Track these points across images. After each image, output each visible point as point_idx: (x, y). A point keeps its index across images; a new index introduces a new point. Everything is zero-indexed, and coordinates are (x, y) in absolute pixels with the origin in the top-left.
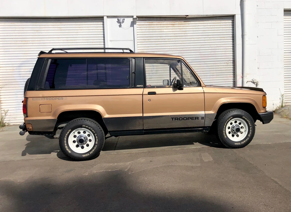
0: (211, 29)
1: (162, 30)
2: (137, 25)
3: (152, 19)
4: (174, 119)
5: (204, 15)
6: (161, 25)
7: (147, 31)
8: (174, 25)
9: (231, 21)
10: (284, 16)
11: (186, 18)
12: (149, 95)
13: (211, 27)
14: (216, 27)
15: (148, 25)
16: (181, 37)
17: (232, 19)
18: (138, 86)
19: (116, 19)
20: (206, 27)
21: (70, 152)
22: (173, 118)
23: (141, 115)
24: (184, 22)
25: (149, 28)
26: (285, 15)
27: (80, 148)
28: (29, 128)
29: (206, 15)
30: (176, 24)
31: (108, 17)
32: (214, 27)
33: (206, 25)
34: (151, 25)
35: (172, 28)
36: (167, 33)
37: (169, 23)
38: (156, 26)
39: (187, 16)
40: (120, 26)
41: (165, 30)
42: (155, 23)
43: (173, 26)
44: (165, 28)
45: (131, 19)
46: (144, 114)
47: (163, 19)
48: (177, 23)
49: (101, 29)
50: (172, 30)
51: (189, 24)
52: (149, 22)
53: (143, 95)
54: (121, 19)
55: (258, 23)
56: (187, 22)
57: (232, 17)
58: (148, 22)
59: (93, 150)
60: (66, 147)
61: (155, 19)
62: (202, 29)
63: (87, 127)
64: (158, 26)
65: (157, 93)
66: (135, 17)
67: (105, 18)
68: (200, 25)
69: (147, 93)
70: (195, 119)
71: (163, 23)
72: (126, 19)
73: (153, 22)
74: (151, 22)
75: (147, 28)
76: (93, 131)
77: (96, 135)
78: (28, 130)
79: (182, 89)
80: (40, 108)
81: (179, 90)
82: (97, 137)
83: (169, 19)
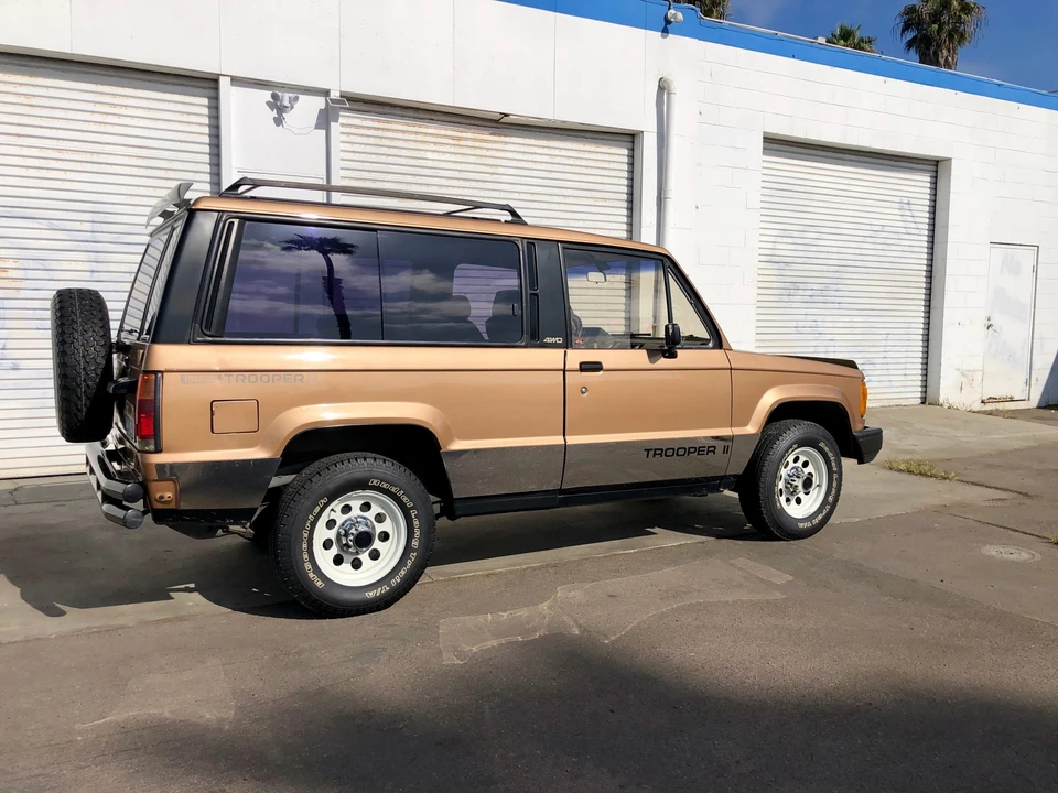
0: (568, 169)
1: (422, 154)
2: (342, 125)
3: (387, 110)
4: (651, 453)
5: (555, 121)
6: (417, 133)
7: (368, 149)
8: (459, 139)
9: (626, 152)
10: (764, 154)
11: (497, 121)
12: (583, 374)
13: (571, 162)
14: (584, 163)
15: (375, 128)
16: (480, 185)
17: (630, 145)
18: (548, 340)
19: (266, 95)
20: (557, 160)
21: (319, 583)
22: (648, 451)
23: (559, 440)
24: (490, 134)
25: (378, 141)
26: (766, 151)
27: (346, 566)
28: (162, 497)
29: (563, 122)
30: (466, 139)
31: (236, 81)
32: (578, 162)
33: (557, 152)
34: (383, 129)
35: (452, 149)
36: (436, 164)
37: (443, 132)
38: (400, 136)
39: (506, 115)
40: (279, 121)
41: (430, 155)
42: (399, 125)
43: (456, 142)
44: (432, 147)
45: (320, 102)
46: (567, 437)
47: (423, 116)
48: (469, 135)
49: (201, 124)
50: (453, 158)
51: (506, 143)
52: (379, 121)
53: (564, 371)
54: (286, 97)
55: (699, 165)
56: (500, 135)
57: (630, 139)
58: (373, 120)
59: (403, 572)
60: (308, 566)
61: (398, 112)
62: (544, 166)
63: (385, 485)
64: (406, 136)
65: (605, 367)
66: (335, 95)
67: (224, 83)
69: (578, 367)
70: (708, 451)
71: (422, 130)
72: (302, 97)
74: (384, 122)
75: (372, 141)
76: (405, 499)
77: (413, 513)
78: (159, 506)
79: (673, 355)
80: (212, 415)
81: (665, 357)
82: (416, 523)
83: (443, 118)
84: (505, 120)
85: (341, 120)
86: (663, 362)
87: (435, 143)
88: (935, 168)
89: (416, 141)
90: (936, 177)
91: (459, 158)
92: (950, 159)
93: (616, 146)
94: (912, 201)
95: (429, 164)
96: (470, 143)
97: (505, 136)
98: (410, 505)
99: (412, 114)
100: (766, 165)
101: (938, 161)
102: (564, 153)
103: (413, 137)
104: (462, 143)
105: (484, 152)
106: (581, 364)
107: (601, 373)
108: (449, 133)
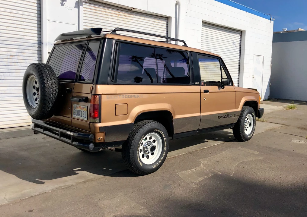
0: (150, 27)
1: (107, 19)
2: (84, 7)
4: (219, 117)
5: (148, 12)
6: (106, 12)
7: (91, 16)
8: (118, 15)
9: (166, 23)
11: (130, 10)
12: (205, 93)
13: (151, 25)
15: (94, 9)
17: (167, 21)
20: (147, 24)
23: (199, 114)
24: (128, 14)
25: (94, 14)
26: (203, 26)
27: (145, 158)
28: (100, 138)
29: (150, 12)
30: (121, 15)
32: (153, 25)
33: (147, 21)
34: (96, 10)
35: (117, 18)
36: (112, 23)
37: (114, 12)
38: (101, 12)
39: (134, 8)
41: (110, 20)
44: (110, 17)
46: (201, 113)
47: (108, 6)
48: (122, 14)
51: (132, 17)
52: (94, 7)
53: (200, 93)
55: (186, 28)
56: (131, 15)
57: (167, 19)
58: (92, 6)
59: (162, 158)
60: (138, 159)
62: (143, 26)
65: (209, 91)
68: (141, 20)
71: (108, 11)
73: (97, 8)
74: (96, 7)
75: (92, 13)
76: (163, 135)
77: (165, 139)
78: (97, 142)
79: (224, 88)
80: (115, 109)
81: (222, 88)
82: (165, 142)
83: (113, 7)
84: (133, 10)
85: (84, 6)
86: (222, 90)
87: (112, 16)
88: (241, 33)
89: (105, 14)
90: (241, 36)
91: (118, 21)
92: (245, 31)
93: (163, 21)
94: (236, 42)
95: (110, 22)
96: (122, 17)
97: (132, 15)
98: (164, 136)
99: (104, 6)
100: (203, 30)
101: (242, 31)
102: (149, 22)
103: (104, 13)
104: (120, 16)
105: (126, 20)
106: (204, 90)
107: (208, 93)
108: (116, 13)
